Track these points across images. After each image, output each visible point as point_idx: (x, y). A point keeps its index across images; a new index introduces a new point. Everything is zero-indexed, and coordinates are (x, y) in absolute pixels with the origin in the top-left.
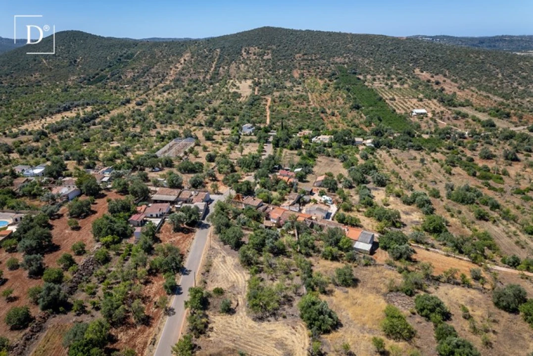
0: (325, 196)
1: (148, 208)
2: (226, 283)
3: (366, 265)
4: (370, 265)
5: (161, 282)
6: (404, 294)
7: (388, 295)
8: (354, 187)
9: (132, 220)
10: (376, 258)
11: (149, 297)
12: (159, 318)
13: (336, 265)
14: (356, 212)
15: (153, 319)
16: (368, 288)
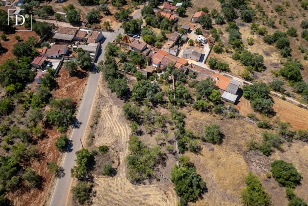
0: (200, 36)
1: (49, 50)
2: (111, 137)
3: (231, 118)
4: (234, 117)
5: (55, 136)
6: (261, 153)
7: (248, 153)
8: (225, 23)
9: (34, 64)
10: (240, 108)
11: (43, 154)
12: (50, 179)
13: (206, 116)
14: (226, 53)
15: (45, 181)
16: (231, 145)
